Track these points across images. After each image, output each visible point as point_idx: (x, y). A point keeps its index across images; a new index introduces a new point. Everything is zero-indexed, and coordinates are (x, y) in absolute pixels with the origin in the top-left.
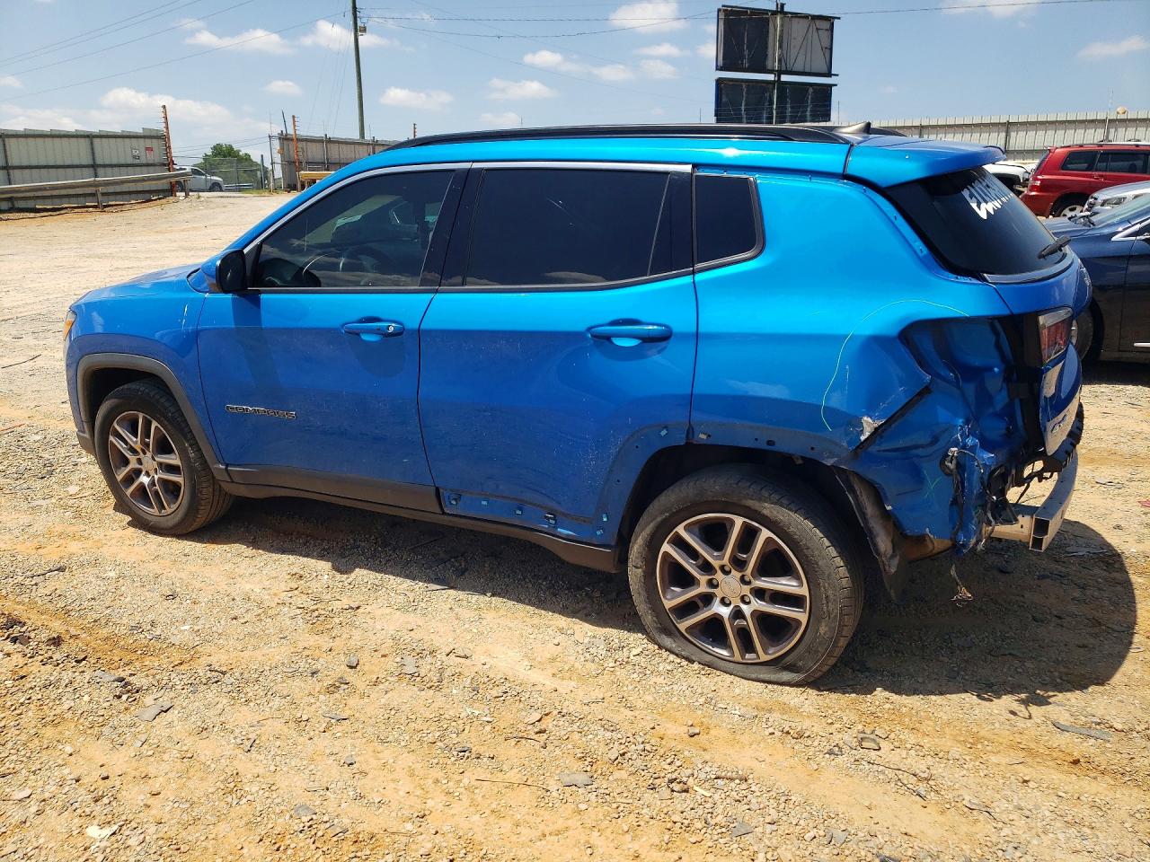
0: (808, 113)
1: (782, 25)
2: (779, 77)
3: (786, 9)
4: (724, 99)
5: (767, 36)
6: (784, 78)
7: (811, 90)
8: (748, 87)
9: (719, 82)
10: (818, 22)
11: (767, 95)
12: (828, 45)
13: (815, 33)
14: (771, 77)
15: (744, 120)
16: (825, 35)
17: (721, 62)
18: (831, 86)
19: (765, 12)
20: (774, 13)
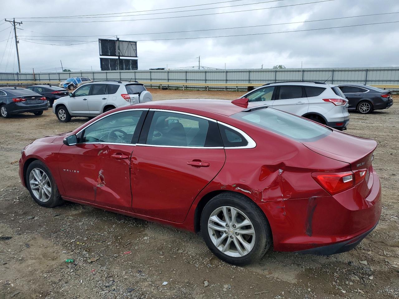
0: (131, 67)
1: (119, 44)
2: (119, 58)
3: (120, 40)
4: (103, 63)
5: (115, 47)
6: (121, 58)
7: (131, 61)
8: (111, 60)
9: (101, 59)
10: (131, 43)
11: (117, 62)
12: (135, 49)
13: (131, 46)
14: (117, 58)
15: (110, 69)
16: (134, 46)
17: (101, 54)
18: (137, 60)
19: (114, 40)
20: (116, 41)
